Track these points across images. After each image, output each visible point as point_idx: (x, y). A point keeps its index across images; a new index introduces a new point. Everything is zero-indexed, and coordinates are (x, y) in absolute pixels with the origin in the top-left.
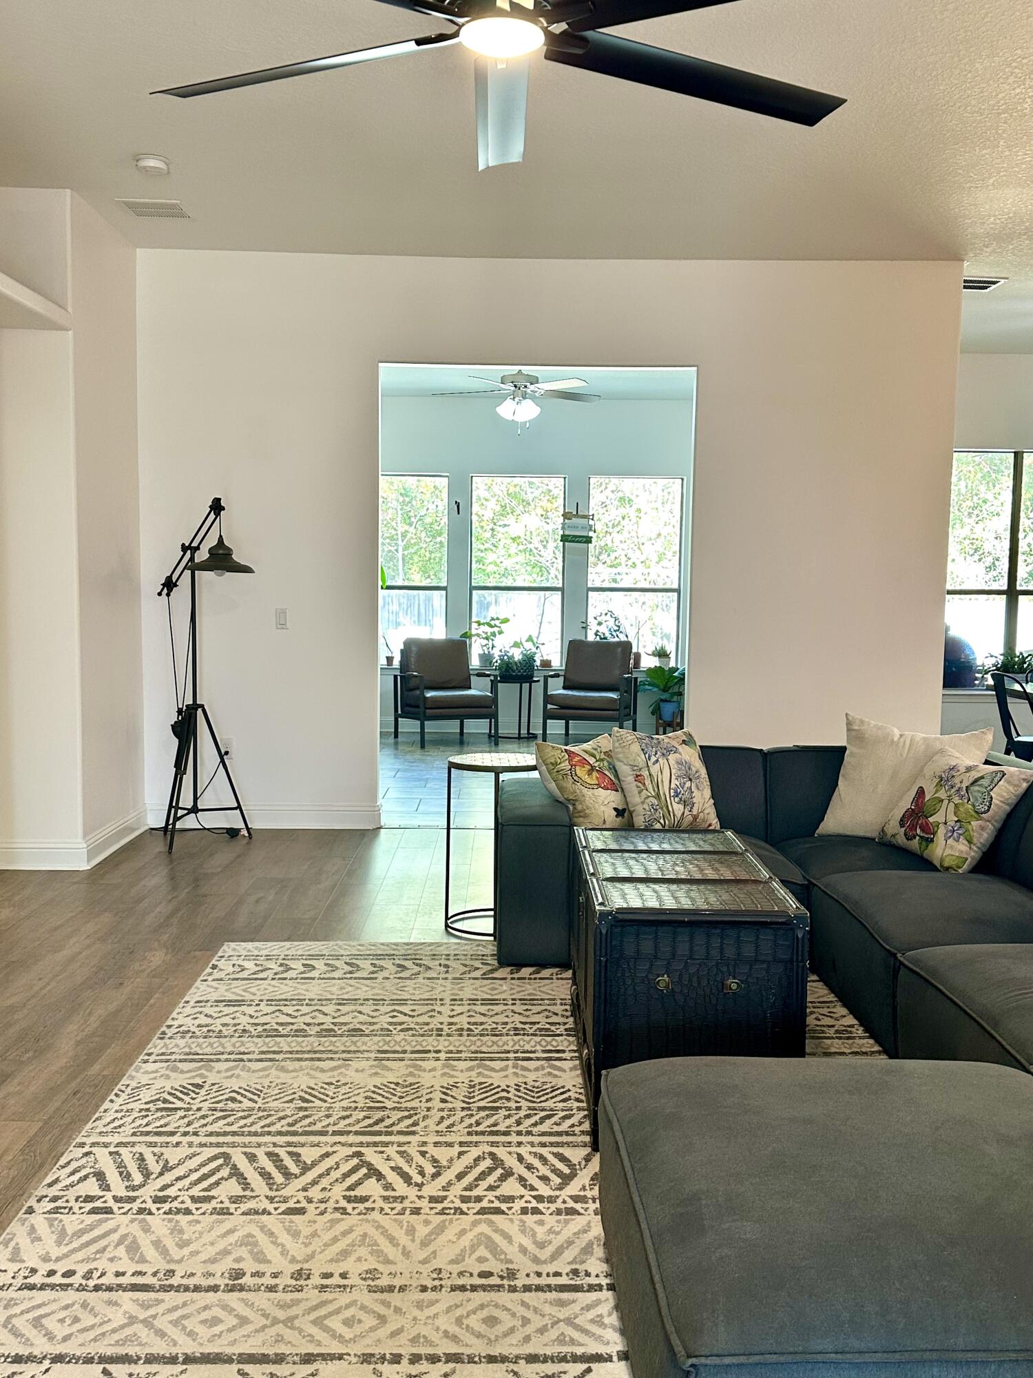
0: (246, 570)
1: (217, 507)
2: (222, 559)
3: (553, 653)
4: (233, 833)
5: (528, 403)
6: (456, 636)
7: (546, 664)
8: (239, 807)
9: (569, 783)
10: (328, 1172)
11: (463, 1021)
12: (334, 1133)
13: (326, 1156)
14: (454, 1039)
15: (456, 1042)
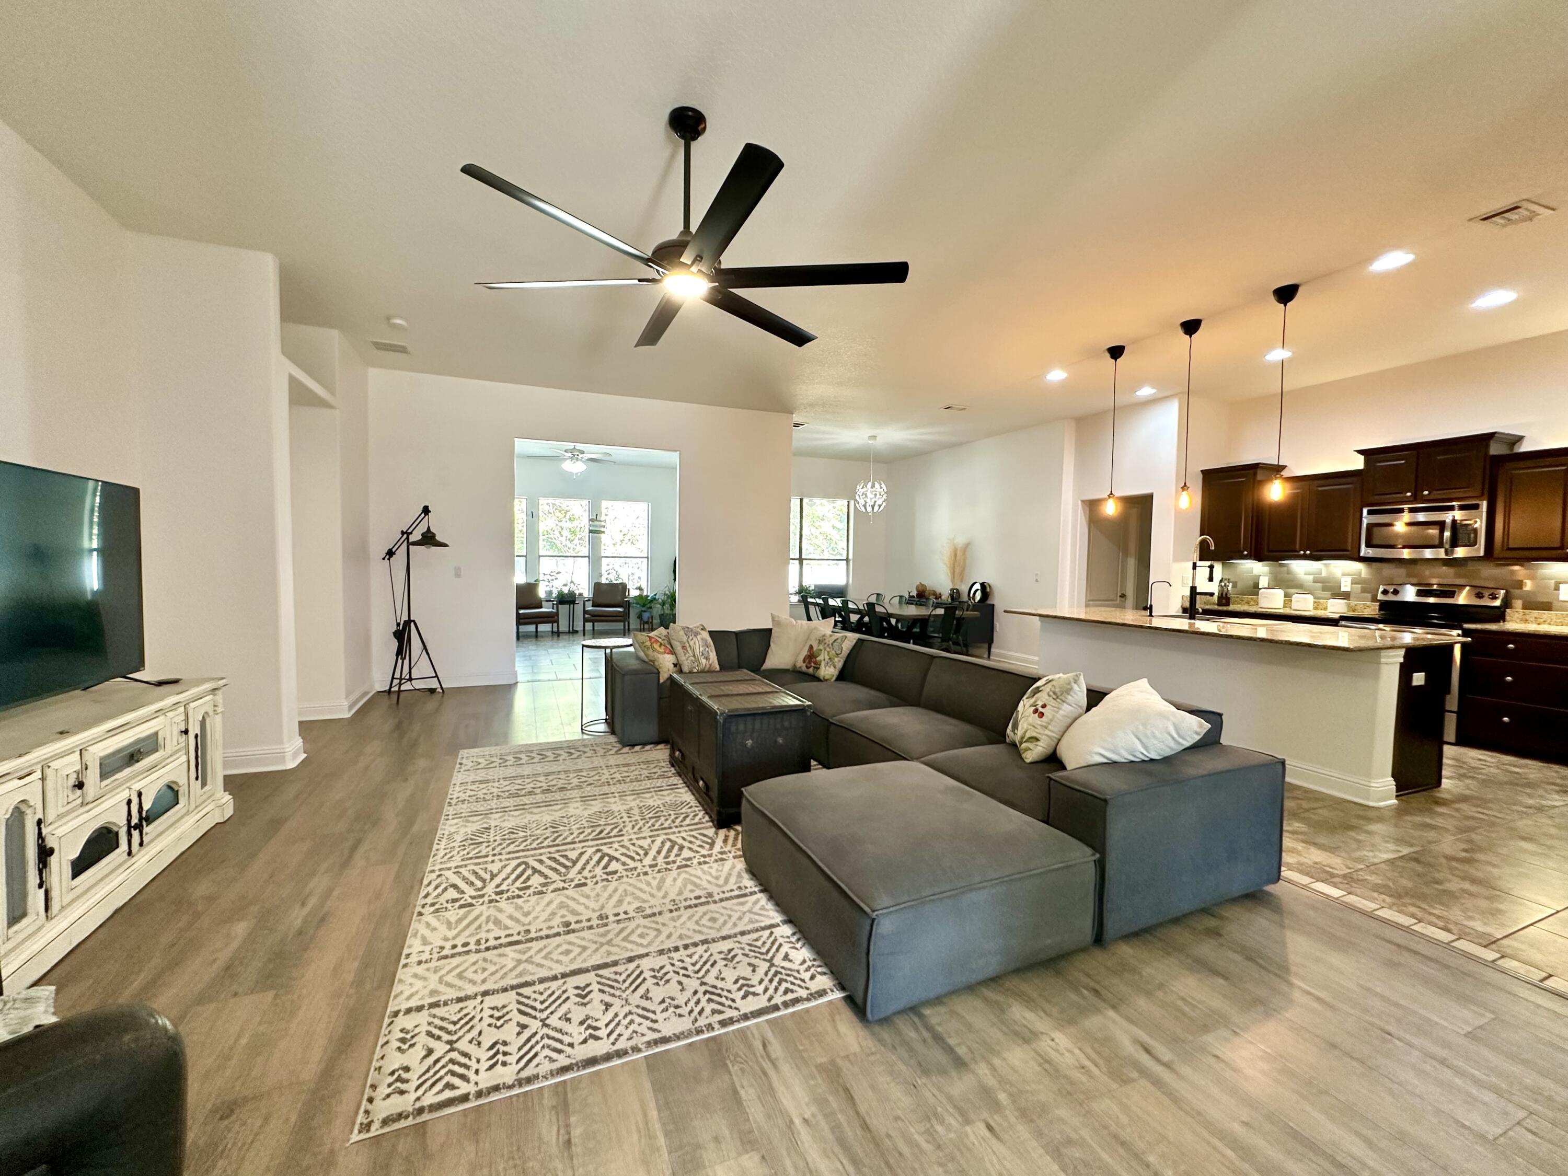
0: (445, 545)
1: (426, 510)
2: (429, 539)
3: (584, 589)
4: (432, 691)
5: (579, 463)
6: (532, 581)
7: (581, 595)
8: (437, 676)
9: (650, 652)
10: (588, 862)
11: (618, 776)
12: (580, 842)
13: (582, 854)
14: (618, 786)
15: (620, 787)
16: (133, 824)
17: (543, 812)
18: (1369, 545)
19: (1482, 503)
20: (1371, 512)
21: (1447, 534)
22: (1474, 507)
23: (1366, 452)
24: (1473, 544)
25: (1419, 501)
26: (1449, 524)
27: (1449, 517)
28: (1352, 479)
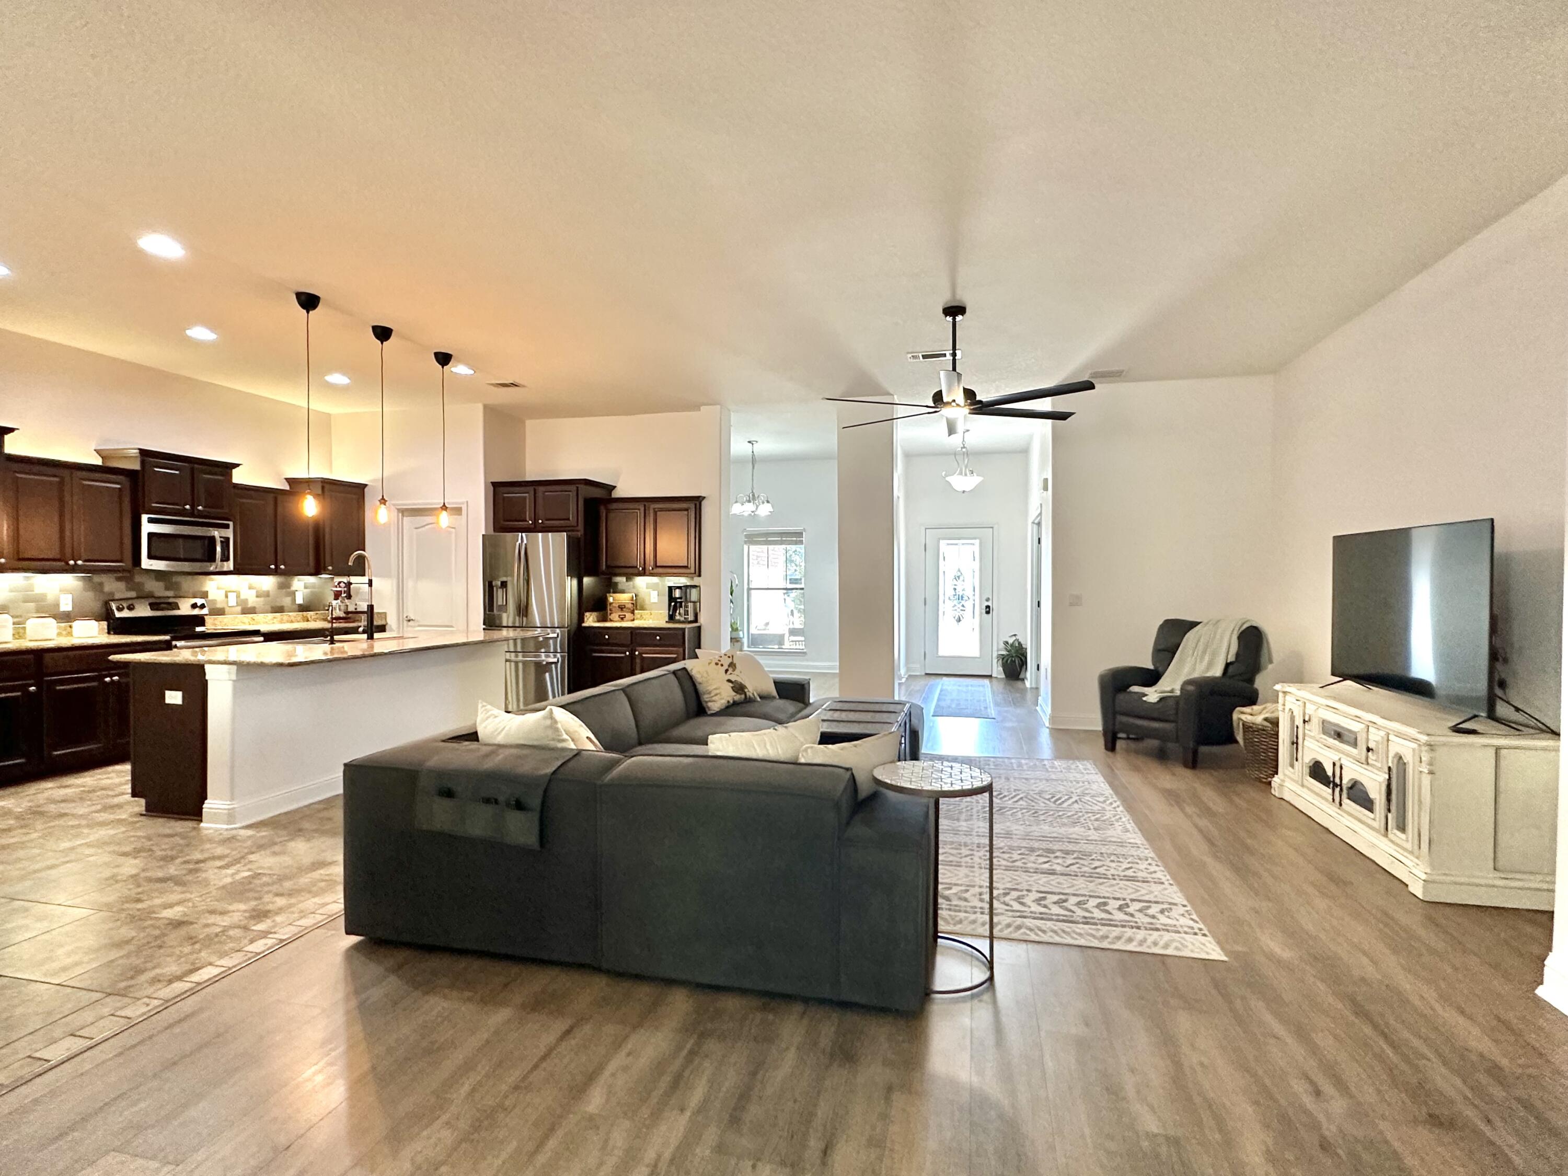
10: (1012, 798)
11: (965, 851)
12: (1016, 808)
13: (1017, 801)
14: (969, 842)
15: (967, 840)
16: (1339, 787)
17: (1050, 833)
18: (150, 557)
19: (231, 523)
20: (151, 521)
21: (219, 549)
22: (227, 527)
23: (144, 453)
24: (228, 559)
25: (192, 515)
26: (218, 540)
27: (216, 533)
28: (121, 478)
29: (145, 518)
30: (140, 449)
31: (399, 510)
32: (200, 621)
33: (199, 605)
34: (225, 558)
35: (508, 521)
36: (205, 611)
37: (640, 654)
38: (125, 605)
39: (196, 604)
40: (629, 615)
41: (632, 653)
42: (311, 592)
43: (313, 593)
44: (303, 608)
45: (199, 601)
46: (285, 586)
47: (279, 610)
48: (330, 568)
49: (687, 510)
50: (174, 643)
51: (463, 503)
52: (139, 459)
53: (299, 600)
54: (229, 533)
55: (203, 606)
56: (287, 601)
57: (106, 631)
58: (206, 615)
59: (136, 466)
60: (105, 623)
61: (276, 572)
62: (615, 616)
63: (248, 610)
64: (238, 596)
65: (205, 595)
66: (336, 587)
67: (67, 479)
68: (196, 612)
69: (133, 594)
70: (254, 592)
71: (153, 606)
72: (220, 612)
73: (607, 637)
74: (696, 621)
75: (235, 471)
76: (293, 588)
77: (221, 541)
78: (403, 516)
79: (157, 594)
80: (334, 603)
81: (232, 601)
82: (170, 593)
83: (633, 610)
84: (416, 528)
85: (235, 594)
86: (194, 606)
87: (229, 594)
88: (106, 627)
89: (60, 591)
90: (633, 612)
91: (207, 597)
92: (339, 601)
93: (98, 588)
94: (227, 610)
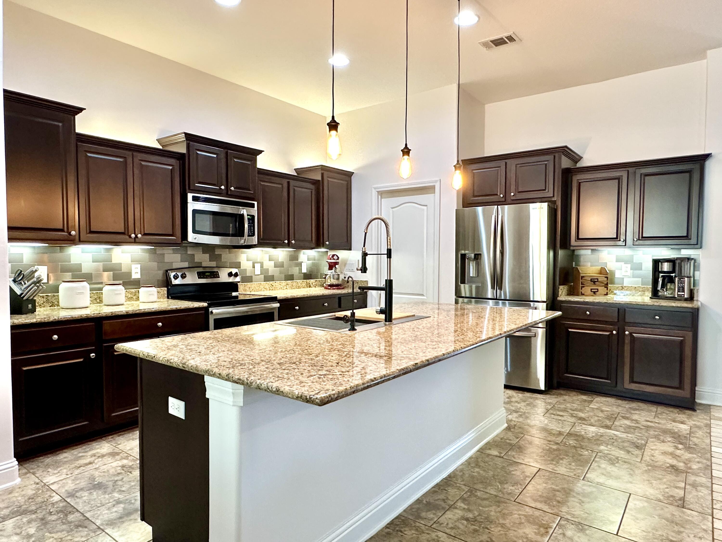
18: (194, 231)
19: (256, 203)
20: (195, 199)
21: (246, 226)
22: (252, 206)
23: (189, 137)
24: (253, 235)
25: (227, 195)
26: (246, 217)
27: (244, 211)
28: (172, 161)
29: (190, 196)
30: (186, 134)
31: (378, 192)
32: (234, 287)
33: (233, 273)
34: (252, 234)
35: (477, 196)
36: (238, 279)
37: (631, 334)
38: (179, 274)
39: (231, 273)
40: (602, 290)
41: (621, 332)
42: (312, 263)
43: (314, 264)
44: (307, 276)
45: (234, 271)
46: (294, 258)
47: (290, 278)
48: (327, 243)
49: (689, 172)
50: (210, 309)
51: (436, 182)
52: (185, 143)
53: (304, 270)
54: (254, 211)
55: (236, 275)
56: (295, 271)
57: (166, 295)
58: (239, 282)
59: (183, 150)
60: (166, 288)
61: (289, 245)
62: (587, 290)
63: (269, 278)
64: (262, 266)
65: (238, 265)
66: (331, 259)
67: (130, 160)
68: (231, 279)
69: (186, 265)
70: (272, 263)
71: (201, 275)
72: (248, 279)
73: (588, 313)
74: (691, 298)
75: (259, 157)
76: (300, 260)
77: (248, 218)
78: (381, 198)
79: (204, 264)
80: (329, 272)
81: (258, 271)
82: (214, 264)
83: (607, 284)
84: (392, 208)
85: (259, 264)
86: (230, 274)
87: (256, 265)
88: (166, 292)
89: (132, 262)
90: (606, 286)
91: (240, 268)
92: (333, 271)
93: (160, 259)
94: (254, 277)
